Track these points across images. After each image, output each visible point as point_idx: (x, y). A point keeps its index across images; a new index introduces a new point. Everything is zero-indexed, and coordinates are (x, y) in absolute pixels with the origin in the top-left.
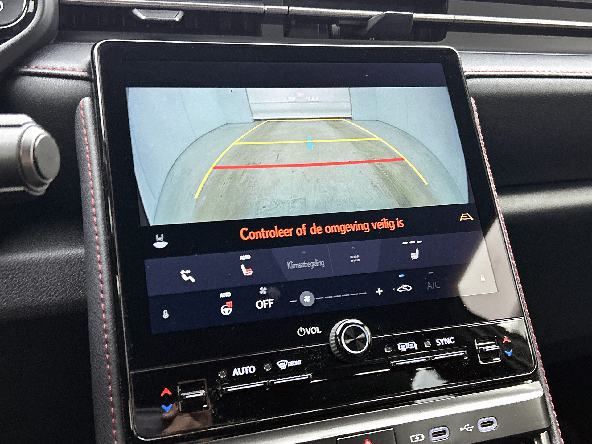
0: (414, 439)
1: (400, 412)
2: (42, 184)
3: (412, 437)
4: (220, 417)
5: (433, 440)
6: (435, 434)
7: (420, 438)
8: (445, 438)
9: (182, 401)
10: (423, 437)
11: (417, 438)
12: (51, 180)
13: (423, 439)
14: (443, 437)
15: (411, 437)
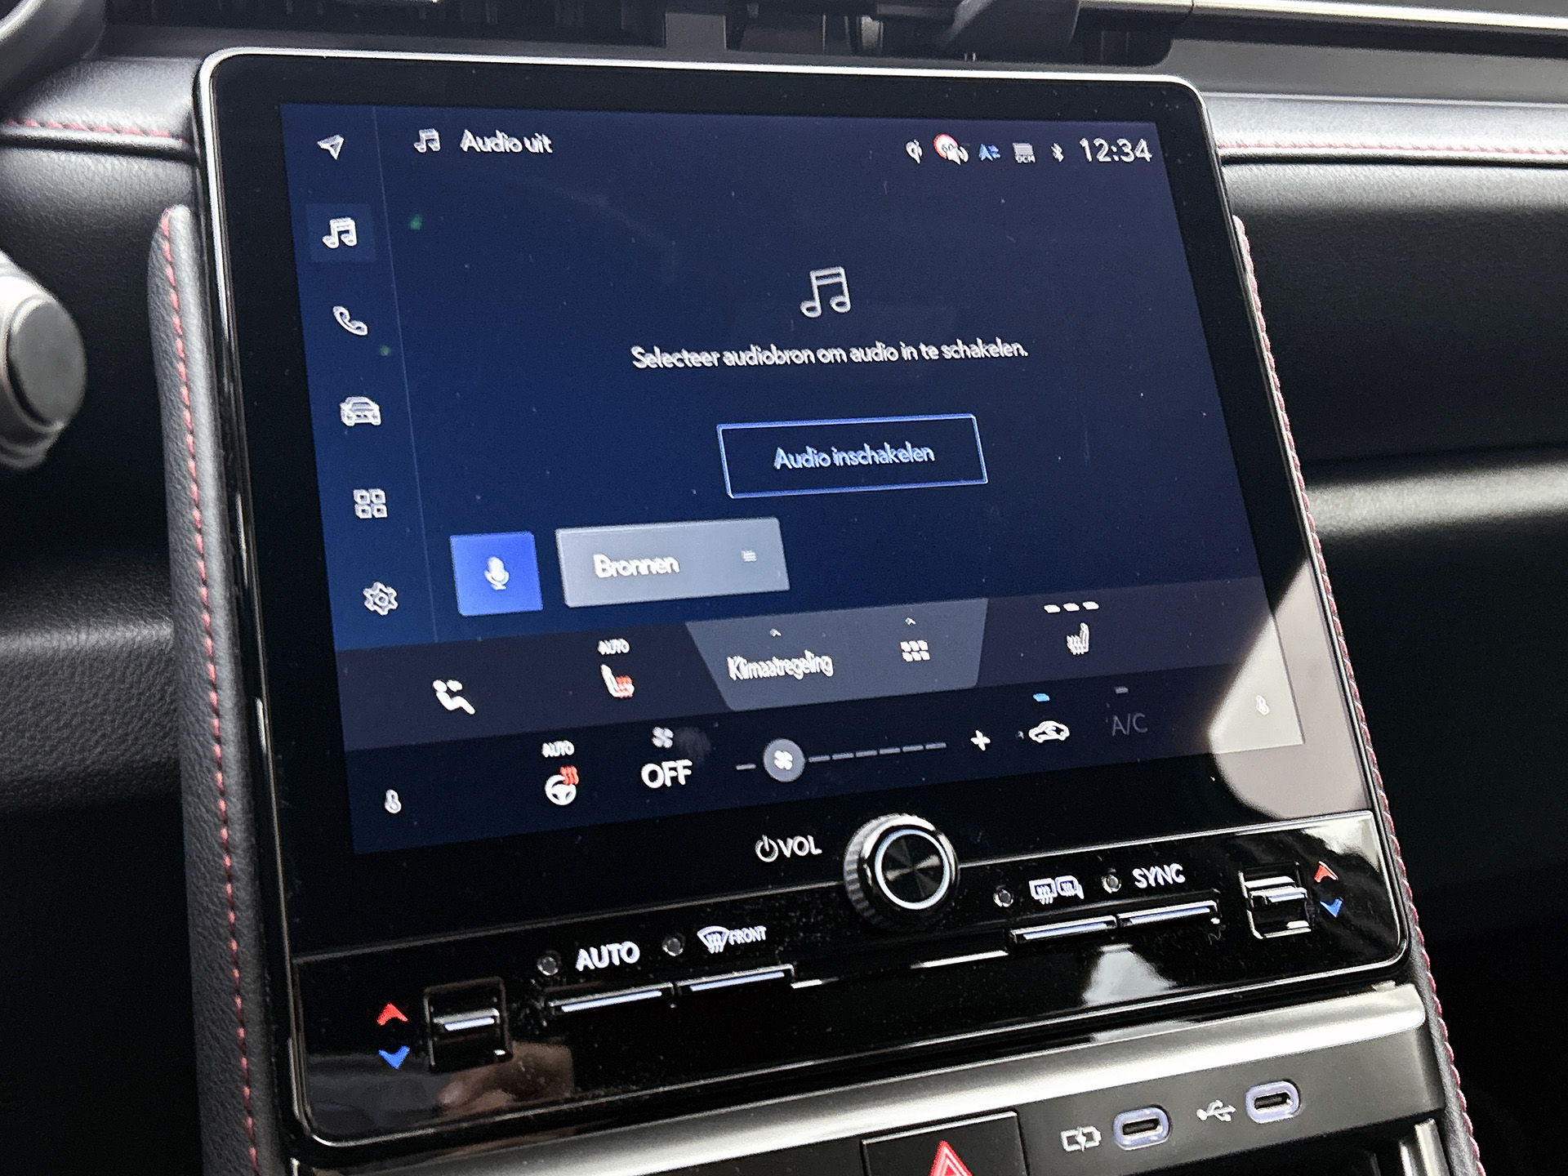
0: (1072, 1140)
1: (1034, 1068)
2: (32, 437)
3: (1068, 1138)
5: (1127, 1143)
6: (1129, 1129)
7: (1089, 1137)
8: (1156, 1139)
10: (1097, 1136)
11: (1081, 1139)
12: (59, 426)
13: (1096, 1143)
15: (1065, 1135)
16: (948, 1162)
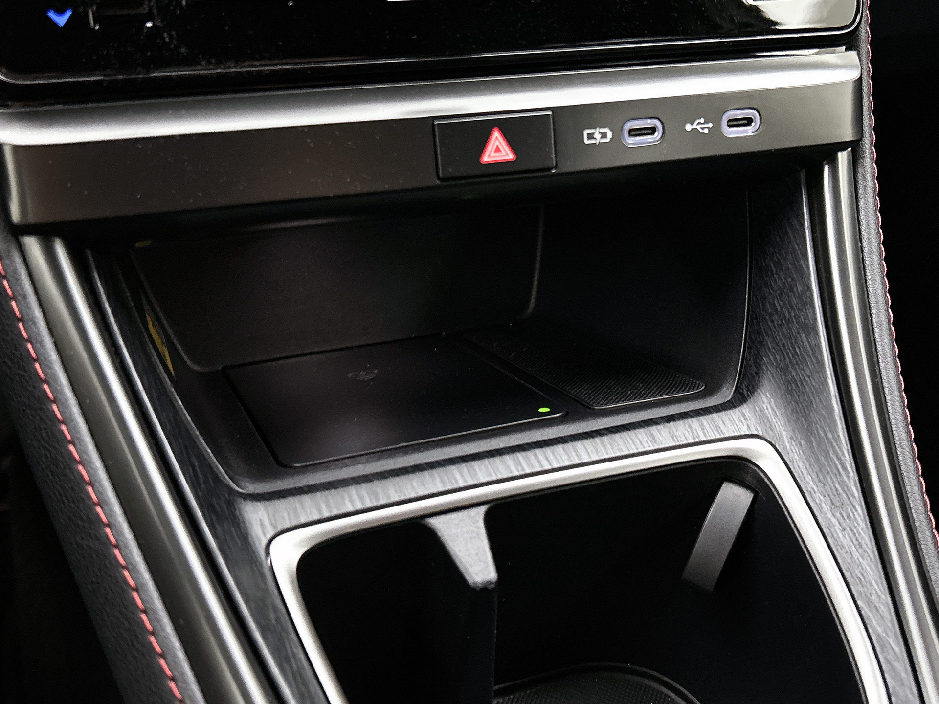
0: (591, 136)
1: (569, 82)
3: (588, 134)
4: (183, 50)
5: (630, 142)
6: (633, 133)
7: (604, 135)
8: (652, 141)
9: (95, 8)
10: (610, 135)
11: (597, 136)
13: (608, 140)
14: (649, 139)
15: (586, 132)
16: (497, 142)
